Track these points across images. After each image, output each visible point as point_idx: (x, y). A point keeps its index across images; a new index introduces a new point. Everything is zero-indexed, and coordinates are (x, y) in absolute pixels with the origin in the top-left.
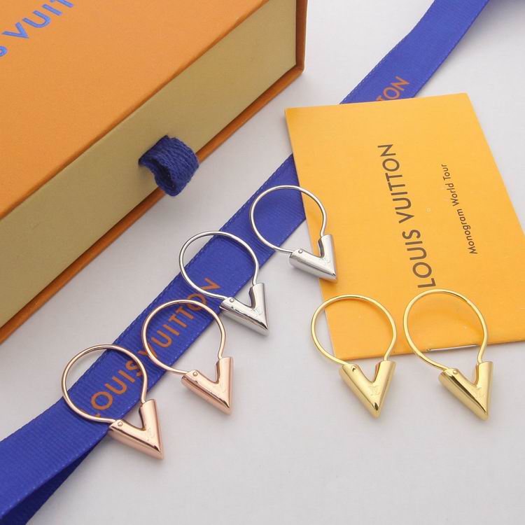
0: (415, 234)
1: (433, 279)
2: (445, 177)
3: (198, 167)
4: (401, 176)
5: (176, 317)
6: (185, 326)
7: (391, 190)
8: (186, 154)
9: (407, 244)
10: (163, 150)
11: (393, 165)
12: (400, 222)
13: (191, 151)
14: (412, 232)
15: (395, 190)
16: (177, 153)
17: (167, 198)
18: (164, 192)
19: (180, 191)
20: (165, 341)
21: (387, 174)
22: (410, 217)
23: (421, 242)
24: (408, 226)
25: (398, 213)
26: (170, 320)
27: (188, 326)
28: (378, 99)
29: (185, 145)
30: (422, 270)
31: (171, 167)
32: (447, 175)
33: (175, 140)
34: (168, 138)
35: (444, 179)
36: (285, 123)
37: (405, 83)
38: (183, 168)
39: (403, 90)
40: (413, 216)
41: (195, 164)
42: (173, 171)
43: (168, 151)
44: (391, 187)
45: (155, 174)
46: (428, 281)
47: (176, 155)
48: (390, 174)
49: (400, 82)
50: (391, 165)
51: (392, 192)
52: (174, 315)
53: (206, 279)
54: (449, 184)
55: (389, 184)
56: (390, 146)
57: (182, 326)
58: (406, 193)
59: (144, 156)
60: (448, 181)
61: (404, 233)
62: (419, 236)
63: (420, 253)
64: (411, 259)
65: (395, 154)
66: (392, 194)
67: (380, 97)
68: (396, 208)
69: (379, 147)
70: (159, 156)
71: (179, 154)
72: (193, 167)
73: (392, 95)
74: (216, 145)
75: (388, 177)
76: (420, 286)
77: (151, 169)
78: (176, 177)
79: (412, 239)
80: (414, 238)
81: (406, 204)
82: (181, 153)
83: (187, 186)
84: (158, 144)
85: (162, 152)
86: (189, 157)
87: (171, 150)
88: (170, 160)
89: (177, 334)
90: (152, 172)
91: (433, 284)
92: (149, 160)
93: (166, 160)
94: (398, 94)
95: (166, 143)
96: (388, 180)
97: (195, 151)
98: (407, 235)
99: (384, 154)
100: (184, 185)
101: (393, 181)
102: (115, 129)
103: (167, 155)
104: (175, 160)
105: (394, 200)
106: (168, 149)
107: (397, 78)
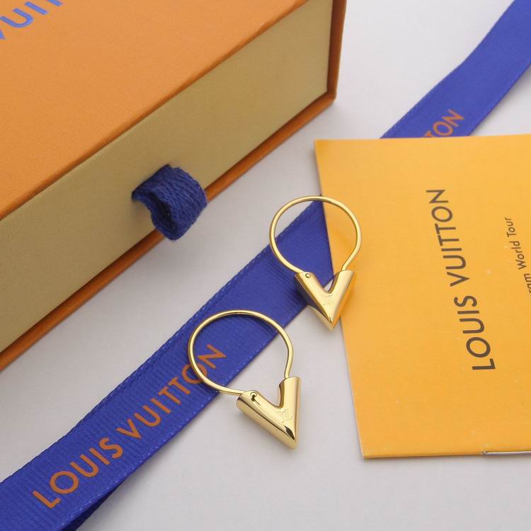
0: (470, 302)
1: (492, 361)
2: (509, 233)
3: (205, 205)
4: (454, 228)
5: (167, 390)
6: (178, 402)
7: (441, 244)
8: (192, 188)
9: (459, 313)
10: (164, 182)
11: (445, 215)
12: (452, 285)
13: (198, 185)
14: (466, 299)
15: (447, 245)
16: (181, 187)
17: (166, 243)
18: (162, 235)
19: (182, 234)
20: (152, 419)
21: (436, 225)
22: (464, 279)
23: (477, 312)
24: (462, 291)
25: (449, 274)
26: (160, 393)
27: (182, 402)
28: (426, 134)
29: (190, 177)
30: (478, 347)
31: (172, 203)
32: (511, 231)
33: (179, 170)
34: (170, 168)
35: (508, 235)
36: (314, 157)
37: (458, 117)
38: (187, 205)
39: (457, 125)
40: (468, 279)
41: (201, 201)
42: (174, 208)
43: (170, 184)
44: (441, 241)
45: (151, 212)
46: (485, 362)
47: (178, 188)
48: (441, 225)
49: (452, 115)
50: (442, 214)
51: (444, 247)
52: (166, 388)
53: (209, 346)
54: (514, 242)
55: (439, 237)
56: (441, 192)
57: (174, 402)
58: (460, 249)
59: (138, 188)
60: (512, 238)
61: (456, 299)
62: (475, 304)
63: (477, 326)
64: (465, 332)
65: (447, 202)
66: (443, 250)
67: (429, 133)
68: (448, 268)
69: (428, 191)
70: (157, 189)
71: (182, 188)
72: (199, 205)
73: (443, 132)
74: (228, 181)
75: (438, 229)
76: (474, 368)
77: (147, 205)
78: (178, 216)
79: (466, 308)
80: (469, 306)
81: (459, 263)
82: (185, 187)
83: (191, 228)
84: (157, 174)
85: (162, 184)
86: (196, 192)
87: (173, 181)
88: (171, 194)
89: (168, 411)
90: (149, 209)
91: (492, 367)
92: (146, 193)
93: (167, 195)
94: (451, 130)
95: (166, 173)
96: (438, 232)
97: (204, 185)
98: (460, 301)
99: (434, 201)
100: (187, 227)
101: (444, 235)
102: (102, 151)
103: (167, 188)
104: (177, 194)
105: (445, 257)
106: (169, 180)
107: (450, 111)
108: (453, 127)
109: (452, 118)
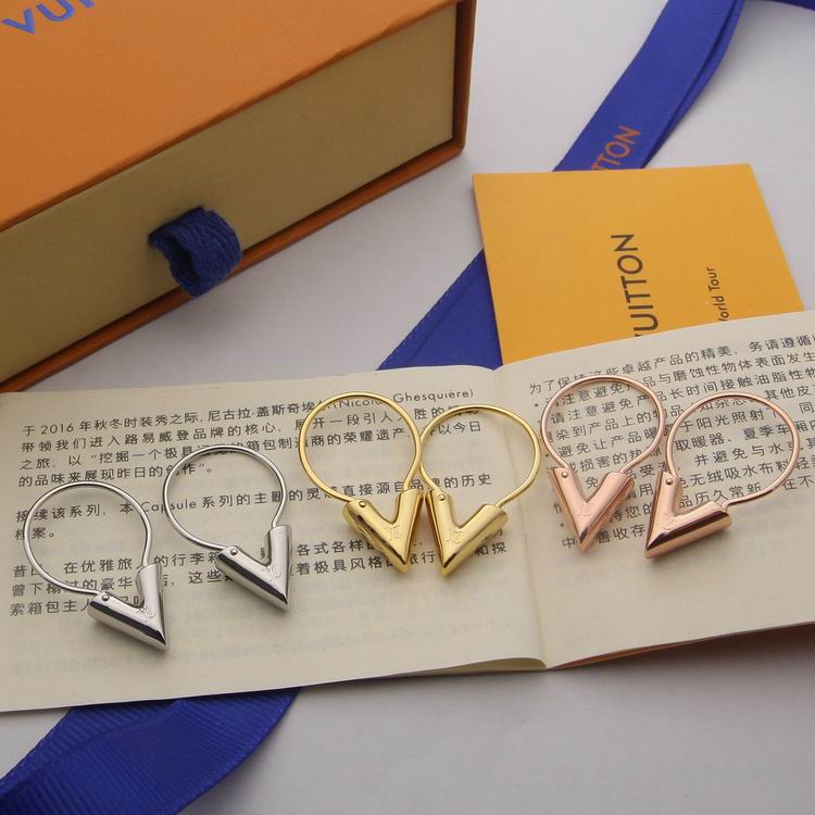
4: (644, 282)
7: (629, 301)
10: (190, 226)
11: (633, 265)
15: (635, 302)
16: (211, 234)
21: (623, 278)
31: (195, 251)
44: (628, 297)
47: (208, 235)
48: (628, 277)
49: (625, 132)
50: (629, 264)
51: (630, 305)
55: (626, 292)
56: (629, 237)
58: (651, 307)
65: (636, 249)
66: (630, 308)
68: (635, 329)
69: (614, 236)
70: (179, 232)
75: (625, 283)
82: (217, 234)
84: (185, 216)
85: (187, 228)
87: (202, 227)
92: (165, 238)
93: (190, 240)
94: (627, 151)
96: (625, 287)
99: (620, 248)
101: (632, 289)
104: (204, 241)
105: (633, 316)
106: (198, 225)
107: (621, 127)
108: (629, 145)
109: (626, 135)
